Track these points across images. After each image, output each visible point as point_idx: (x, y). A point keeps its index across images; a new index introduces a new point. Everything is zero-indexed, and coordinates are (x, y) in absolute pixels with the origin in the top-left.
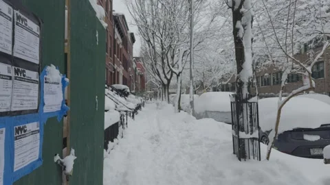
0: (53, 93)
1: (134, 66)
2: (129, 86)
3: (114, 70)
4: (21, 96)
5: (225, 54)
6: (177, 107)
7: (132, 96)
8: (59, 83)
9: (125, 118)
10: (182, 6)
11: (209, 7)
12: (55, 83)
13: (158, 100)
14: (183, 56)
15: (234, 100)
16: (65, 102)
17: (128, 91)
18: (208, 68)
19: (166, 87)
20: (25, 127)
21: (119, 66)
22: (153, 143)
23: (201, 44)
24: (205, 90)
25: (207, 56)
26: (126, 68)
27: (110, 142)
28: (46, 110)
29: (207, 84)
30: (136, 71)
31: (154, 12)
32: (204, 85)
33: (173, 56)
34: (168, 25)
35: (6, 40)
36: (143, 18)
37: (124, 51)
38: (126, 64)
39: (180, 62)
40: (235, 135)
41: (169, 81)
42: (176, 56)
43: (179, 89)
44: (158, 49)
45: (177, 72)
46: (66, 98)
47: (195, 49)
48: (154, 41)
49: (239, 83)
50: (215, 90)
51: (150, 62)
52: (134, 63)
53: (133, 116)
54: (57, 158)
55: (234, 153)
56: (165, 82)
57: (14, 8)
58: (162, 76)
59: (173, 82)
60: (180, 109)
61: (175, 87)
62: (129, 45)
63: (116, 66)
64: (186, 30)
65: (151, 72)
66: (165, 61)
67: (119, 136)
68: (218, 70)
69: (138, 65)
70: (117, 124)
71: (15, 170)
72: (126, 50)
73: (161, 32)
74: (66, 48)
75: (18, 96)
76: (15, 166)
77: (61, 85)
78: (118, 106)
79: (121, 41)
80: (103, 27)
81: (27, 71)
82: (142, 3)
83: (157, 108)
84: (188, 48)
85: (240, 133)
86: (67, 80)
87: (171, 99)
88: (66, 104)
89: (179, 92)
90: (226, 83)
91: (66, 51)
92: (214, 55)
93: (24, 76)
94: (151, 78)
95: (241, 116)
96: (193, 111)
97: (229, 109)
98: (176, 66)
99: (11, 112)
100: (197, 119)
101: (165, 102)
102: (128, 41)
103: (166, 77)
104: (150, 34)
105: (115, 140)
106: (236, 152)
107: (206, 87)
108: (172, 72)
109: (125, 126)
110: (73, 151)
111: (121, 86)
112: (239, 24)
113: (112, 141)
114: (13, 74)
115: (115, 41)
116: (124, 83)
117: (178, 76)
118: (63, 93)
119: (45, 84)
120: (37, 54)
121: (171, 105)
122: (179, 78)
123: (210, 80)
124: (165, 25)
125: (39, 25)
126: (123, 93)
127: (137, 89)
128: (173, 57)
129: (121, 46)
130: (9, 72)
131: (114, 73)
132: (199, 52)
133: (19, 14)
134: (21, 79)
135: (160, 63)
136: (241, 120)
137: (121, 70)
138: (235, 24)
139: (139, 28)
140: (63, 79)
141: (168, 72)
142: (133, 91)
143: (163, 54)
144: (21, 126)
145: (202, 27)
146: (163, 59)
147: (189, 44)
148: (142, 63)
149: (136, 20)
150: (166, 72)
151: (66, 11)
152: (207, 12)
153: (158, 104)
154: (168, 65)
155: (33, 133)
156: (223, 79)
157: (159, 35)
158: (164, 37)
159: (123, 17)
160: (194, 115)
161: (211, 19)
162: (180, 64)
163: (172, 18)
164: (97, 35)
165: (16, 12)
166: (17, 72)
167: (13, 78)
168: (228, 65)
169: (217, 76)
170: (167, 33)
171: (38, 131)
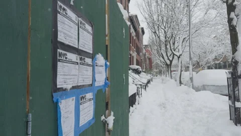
0: (100, 73)
1: (144, 51)
2: (141, 66)
3: (130, 55)
4: (83, 75)
5: (217, 39)
6: (178, 82)
7: (144, 73)
8: (103, 66)
9: (140, 90)
10: (181, 5)
11: (202, 3)
12: (101, 66)
13: (162, 76)
14: (183, 42)
15: (230, 76)
16: (107, 79)
17: (141, 70)
18: (203, 51)
19: (169, 66)
20: (85, 96)
21: (133, 52)
22: (161, 109)
23: (197, 32)
24: (201, 68)
25: (202, 41)
26: (138, 53)
27: (131, 107)
28: (97, 84)
29: (202, 63)
30: (145, 55)
31: (159, 11)
32: (200, 64)
33: (174, 42)
34: (169, 19)
35: (75, 38)
36: (151, 16)
37: (137, 41)
38: (138, 51)
39: (180, 47)
40: (231, 104)
41: (171, 62)
42: (176, 42)
43: (180, 68)
44: (163, 38)
45: (178, 54)
46: (107, 76)
47: (193, 36)
48: (159, 32)
49: (234, 62)
50: (209, 68)
51: (156, 48)
52: (144, 49)
53: (145, 88)
54: (103, 118)
55: (231, 119)
56: (168, 62)
57: (78, 17)
58: (166, 58)
59: (174, 62)
60: (181, 83)
61: (176, 66)
62: (140, 36)
63: (131, 52)
64: (185, 22)
65: (157, 55)
66: (168, 47)
67: (136, 103)
68: (211, 52)
69: (147, 51)
70: (135, 94)
71: (80, 126)
72: (139, 40)
73: (165, 25)
74: (107, 42)
75: (82, 75)
76: (80, 123)
77: (104, 67)
78: (135, 81)
79: (135, 34)
80: (127, 25)
81: (86, 58)
82: (149, 5)
83: (162, 83)
84: (186, 36)
85: (236, 102)
86: (108, 63)
87: (173, 75)
88: (108, 80)
89: (180, 70)
90: (218, 62)
91: (107, 44)
92: (207, 40)
93: (85, 62)
94: (157, 60)
95: (236, 89)
96: (193, 84)
97: (226, 84)
98: (177, 50)
99: (78, 86)
100: (196, 91)
101: (168, 78)
102: (140, 33)
103: (168, 59)
104: (156, 27)
105: (134, 106)
106: (232, 118)
107: (202, 66)
108: (174, 54)
109: (140, 96)
110: (112, 113)
111: (135, 67)
112: (232, 15)
113: (132, 107)
114: (79, 61)
115: (131, 34)
116: (137, 64)
117: (179, 57)
118: (106, 72)
119: (96, 67)
120: (91, 47)
121: (173, 80)
122: (180, 59)
123: (206, 60)
124: (167, 20)
125: (92, 27)
126: (137, 72)
127: (146, 68)
128: (174, 44)
129: (135, 38)
130: (77, 60)
131: (130, 58)
132: (196, 38)
133: (81, 20)
134: (83, 64)
135: (163, 48)
136: (237, 92)
137: (135, 54)
138: (229, 14)
139: (148, 23)
140: (106, 63)
141: (171, 55)
142: (144, 70)
143: (166, 41)
144: (83, 95)
145: (197, 19)
146: (166, 45)
147: (188, 32)
148: (150, 49)
149: (146, 18)
150: (169, 55)
151: (106, 15)
152: (201, 7)
153: (163, 80)
154: (171, 50)
155: (90, 100)
156: (216, 59)
157: (163, 28)
158: (166, 28)
159: (136, 16)
160: (193, 88)
161: (205, 13)
162: (181, 48)
163: (173, 14)
164: (124, 31)
165: (80, 19)
166: (81, 59)
167: (79, 63)
168: (220, 48)
169: (211, 57)
170: (169, 26)
171: (93, 99)
